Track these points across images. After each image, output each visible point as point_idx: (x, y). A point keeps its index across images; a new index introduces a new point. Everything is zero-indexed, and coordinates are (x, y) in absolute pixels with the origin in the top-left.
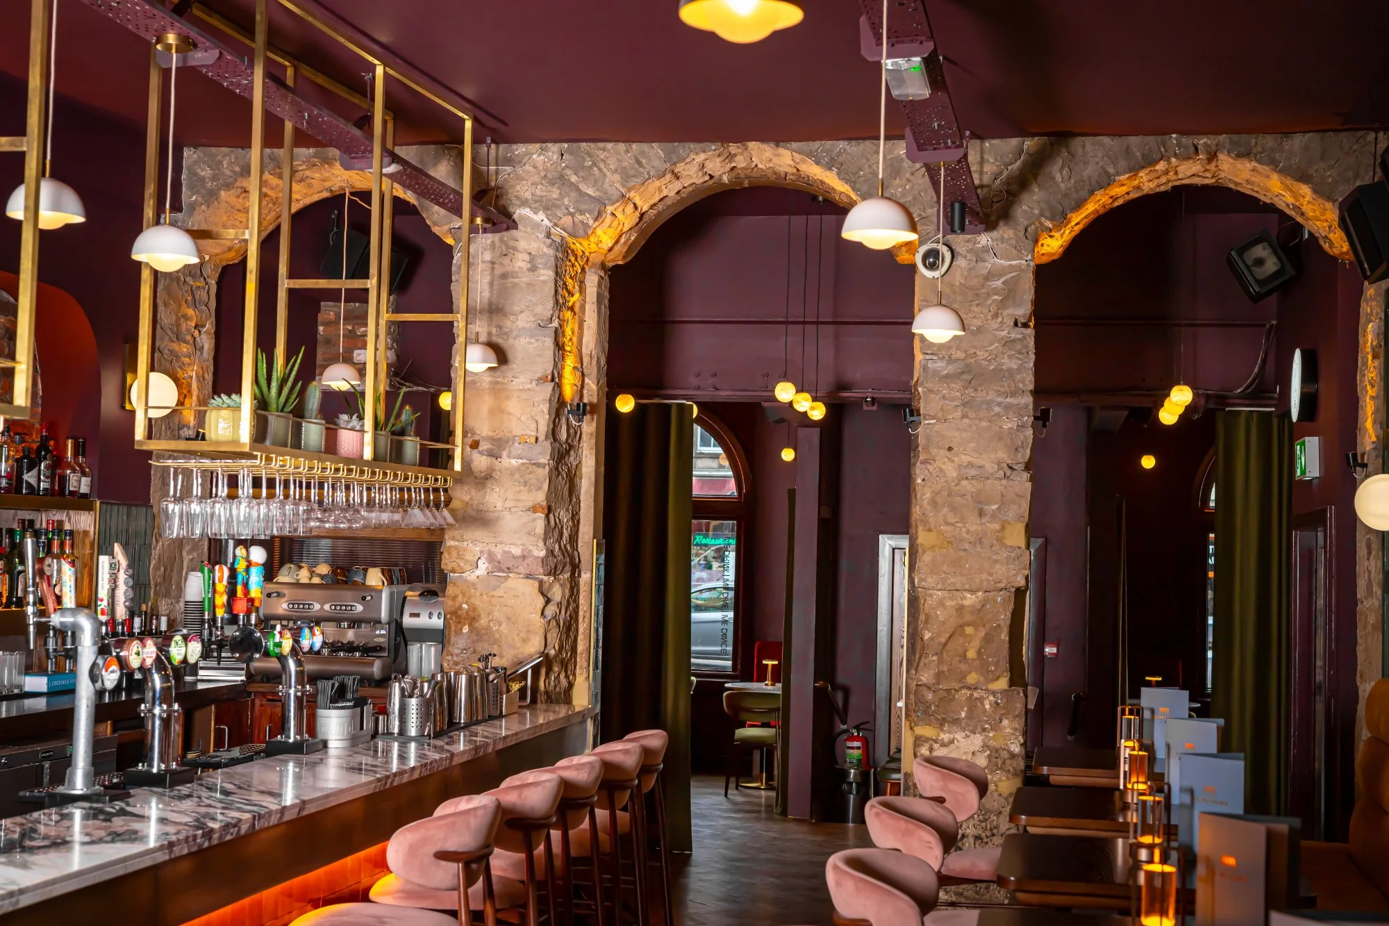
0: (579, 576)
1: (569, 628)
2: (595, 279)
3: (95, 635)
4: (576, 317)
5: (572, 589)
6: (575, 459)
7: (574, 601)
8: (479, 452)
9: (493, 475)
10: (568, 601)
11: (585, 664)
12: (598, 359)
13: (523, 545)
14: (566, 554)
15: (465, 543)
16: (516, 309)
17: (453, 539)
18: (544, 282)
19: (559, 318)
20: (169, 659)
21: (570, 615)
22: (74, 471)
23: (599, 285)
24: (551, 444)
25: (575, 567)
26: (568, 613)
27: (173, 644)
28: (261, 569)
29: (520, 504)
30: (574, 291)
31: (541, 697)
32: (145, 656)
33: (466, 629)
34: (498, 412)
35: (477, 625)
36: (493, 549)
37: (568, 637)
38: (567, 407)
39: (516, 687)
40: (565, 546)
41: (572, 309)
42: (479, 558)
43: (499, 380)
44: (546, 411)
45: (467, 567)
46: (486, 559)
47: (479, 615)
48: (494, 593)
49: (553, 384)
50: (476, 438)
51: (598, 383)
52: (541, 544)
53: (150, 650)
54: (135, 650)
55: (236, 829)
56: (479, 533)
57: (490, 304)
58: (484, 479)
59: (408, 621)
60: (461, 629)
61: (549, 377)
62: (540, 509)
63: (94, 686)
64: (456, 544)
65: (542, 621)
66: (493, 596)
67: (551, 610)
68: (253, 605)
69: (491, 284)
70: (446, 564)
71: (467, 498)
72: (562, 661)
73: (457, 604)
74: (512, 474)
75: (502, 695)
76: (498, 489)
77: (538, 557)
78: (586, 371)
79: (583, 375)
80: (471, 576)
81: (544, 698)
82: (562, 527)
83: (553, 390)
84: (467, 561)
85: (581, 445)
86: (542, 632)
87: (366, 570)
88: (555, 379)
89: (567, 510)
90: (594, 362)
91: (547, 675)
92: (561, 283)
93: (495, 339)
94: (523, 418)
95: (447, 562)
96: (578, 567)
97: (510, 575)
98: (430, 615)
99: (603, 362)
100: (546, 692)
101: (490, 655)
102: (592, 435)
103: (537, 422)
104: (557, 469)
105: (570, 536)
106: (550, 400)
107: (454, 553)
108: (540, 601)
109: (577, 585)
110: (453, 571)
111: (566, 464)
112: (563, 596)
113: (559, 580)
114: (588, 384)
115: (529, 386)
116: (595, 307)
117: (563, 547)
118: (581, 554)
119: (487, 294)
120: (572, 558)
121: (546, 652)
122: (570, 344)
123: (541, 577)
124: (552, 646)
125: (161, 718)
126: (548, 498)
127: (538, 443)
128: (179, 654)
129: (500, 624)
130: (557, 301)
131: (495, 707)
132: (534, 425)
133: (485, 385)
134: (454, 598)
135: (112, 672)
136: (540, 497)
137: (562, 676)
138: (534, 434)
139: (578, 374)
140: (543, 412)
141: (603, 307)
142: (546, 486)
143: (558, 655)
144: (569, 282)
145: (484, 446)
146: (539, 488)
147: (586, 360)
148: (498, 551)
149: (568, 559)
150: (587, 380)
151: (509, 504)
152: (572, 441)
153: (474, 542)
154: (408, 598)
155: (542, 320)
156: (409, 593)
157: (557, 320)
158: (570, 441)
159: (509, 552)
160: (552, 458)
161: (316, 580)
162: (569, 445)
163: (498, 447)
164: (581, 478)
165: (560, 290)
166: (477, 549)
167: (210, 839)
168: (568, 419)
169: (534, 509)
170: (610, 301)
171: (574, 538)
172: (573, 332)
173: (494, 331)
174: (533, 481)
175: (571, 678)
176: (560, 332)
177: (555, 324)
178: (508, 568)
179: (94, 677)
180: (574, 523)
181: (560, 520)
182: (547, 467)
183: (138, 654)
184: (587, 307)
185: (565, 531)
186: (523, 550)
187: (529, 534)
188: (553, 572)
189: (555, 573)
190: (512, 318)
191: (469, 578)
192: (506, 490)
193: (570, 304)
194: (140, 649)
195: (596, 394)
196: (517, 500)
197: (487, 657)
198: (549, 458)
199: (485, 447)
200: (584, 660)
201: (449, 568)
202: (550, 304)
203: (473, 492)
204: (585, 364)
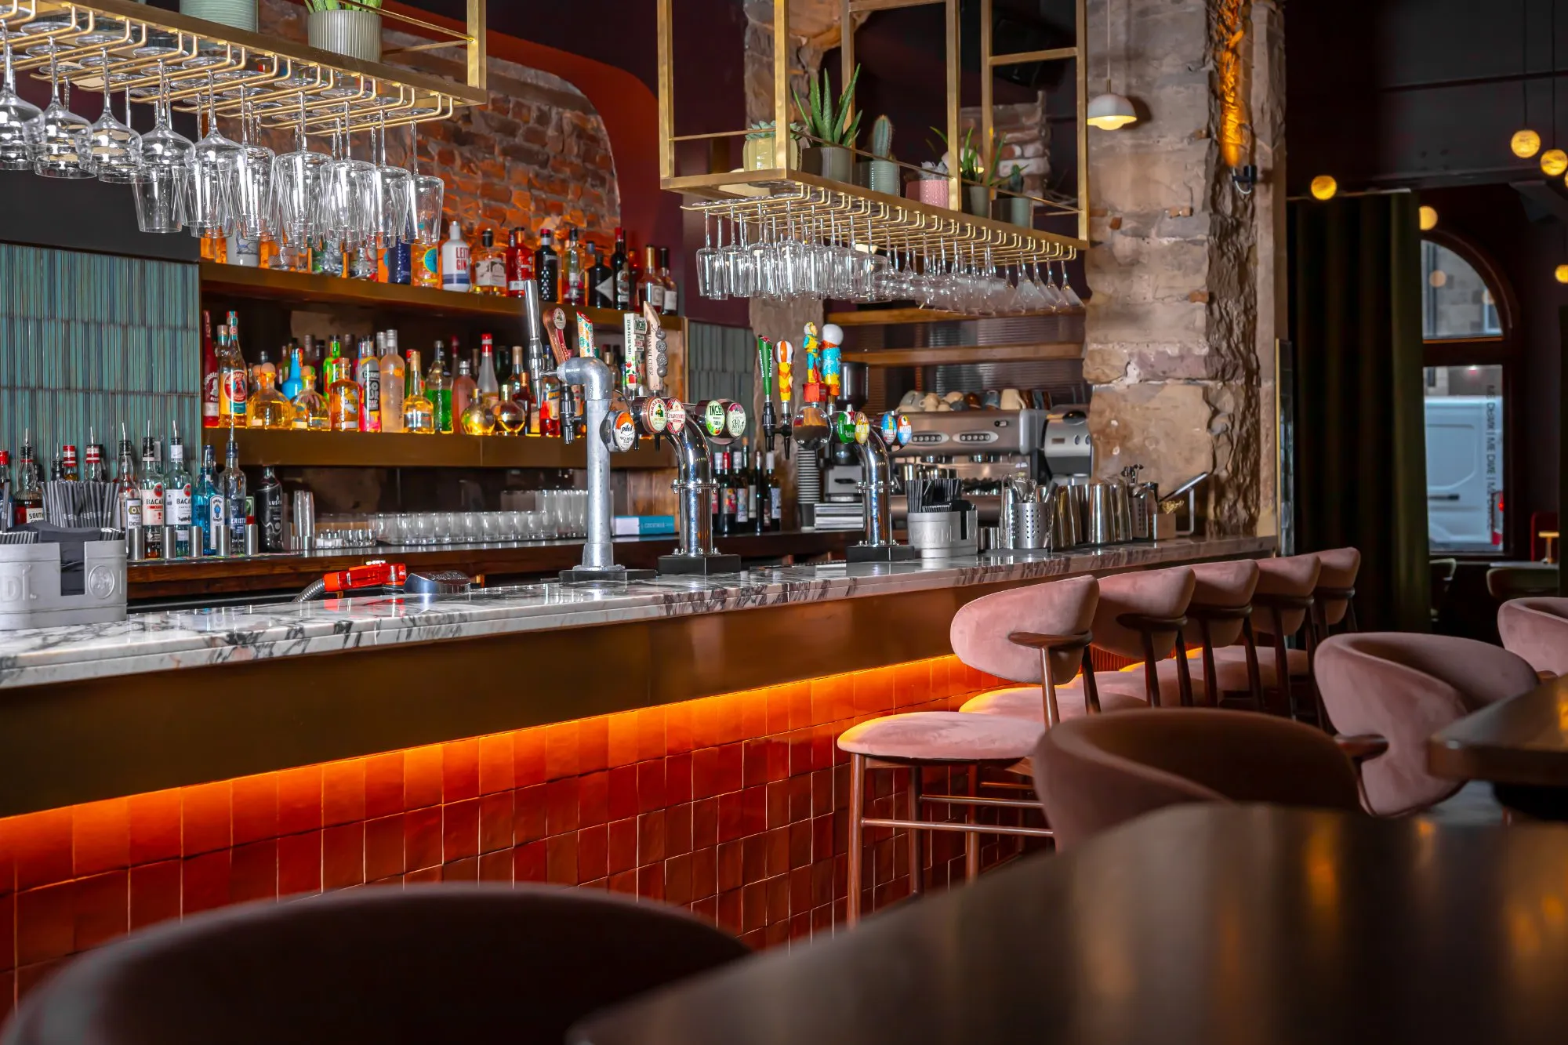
0: (1259, 384)
1: (1247, 446)
2: (1264, 12)
3: (605, 387)
4: (1241, 61)
5: (1248, 399)
6: (1247, 239)
7: (1253, 415)
8: (1122, 233)
9: (1141, 260)
10: (1244, 414)
11: (1271, 494)
12: (1272, 113)
13: (1180, 342)
14: (1237, 354)
15: (1110, 346)
16: (1159, 52)
17: (1096, 341)
18: (1192, 14)
19: (1214, 58)
20: (704, 428)
21: (1247, 430)
22: (655, 282)
23: (1270, 21)
24: (1210, 215)
25: (1252, 375)
26: (1244, 429)
27: (708, 410)
28: (835, 351)
29: (1175, 292)
30: (1235, 28)
31: (1210, 529)
32: (671, 419)
33: (1116, 451)
34: (1143, 181)
35: (1129, 444)
36: (1145, 350)
37: (1245, 459)
38: (1231, 172)
39: (1170, 507)
40: (1237, 346)
41: (1234, 51)
42: (1129, 363)
43: (1144, 142)
44: (1201, 173)
45: (1113, 375)
46: (1137, 363)
47: (1132, 433)
48: (1147, 405)
49: (1209, 140)
50: (1118, 216)
51: (1274, 144)
52: (1203, 340)
53: (677, 415)
54: (656, 408)
55: (760, 596)
56: (1127, 333)
57: (1127, 49)
58: (1130, 266)
59: (1051, 449)
60: (1111, 452)
61: (1204, 132)
62: (1200, 297)
63: (607, 448)
64: (1100, 347)
65: (1209, 435)
66: (1148, 408)
67: (1220, 423)
68: (828, 393)
69: (1128, 24)
70: (1088, 373)
71: (1109, 290)
72: (1239, 487)
73: (1104, 421)
74: (1163, 256)
75: (1151, 514)
76: (1146, 277)
77: (1199, 356)
78: (1257, 131)
79: (1253, 135)
80: (1119, 386)
81: (1214, 529)
82: (1231, 321)
83: (1210, 147)
84: (1113, 368)
85: (1254, 223)
86: (1209, 448)
87: (1000, 393)
88: (1214, 135)
89: (1238, 301)
90: (1268, 117)
91: (1218, 502)
92: (1215, 16)
93: (1136, 93)
94: (1174, 187)
95: (1090, 371)
96: (1257, 374)
97: (1168, 381)
98: (1077, 441)
99: (1279, 119)
100: (1217, 523)
101: (1136, 467)
102: (1267, 208)
103: (1191, 190)
104: (1220, 247)
105: (1243, 334)
106: (1206, 161)
107: (1098, 359)
108: (1205, 412)
109: (1257, 396)
110: (1098, 381)
111: (1233, 244)
112: (1237, 405)
113: (1230, 387)
114: (1261, 146)
115: (1180, 146)
116: (1265, 50)
117: (1233, 346)
118: (1260, 358)
119: (1122, 37)
120: (1247, 363)
121: (1216, 472)
122: (1233, 94)
123: (1206, 382)
124: (1224, 466)
125: (697, 495)
126: (1209, 283)
127: (1194, 215)
128: (717, 423)
129: (1157, 442)
130: (1210, 38)
131: (1142, 527)
132: (1188, 195)
133: (1126, 150)
134: (1101, 413)
135: (626, 429)
136: (1199, 282)
137: (1240, 505)
138: (1187, 204)
139: (1246, 132)
140: (1198, 176)
141: (1276, 51)
142: (1205, 268)
143: (1232, 479)
144: (1228, 15)
145: (1127, 225)
146: (1198, 271)
147: (1256, 116)
148: (1151, 354)
149: (1241, 362)
150: (1259, 142)
151: (1161, 294)
152: (1241, 216)
153: (1120, 343)
154: (1051, 422)
155: (1192, 62)
156: (1050, 416)
157: (1211, 62)
158: (1238, 216)
159: (1164, 353)
160: (1213, 233)
161: (943, 408)
162: (1237, 220)
163: (1145, 224)
164: (1256, 264)
165: (1214, 23)
166: (1125, 351)
167: (723, 602)
168: (1233, 189)
169: (1191, 297)
170: (1286, 42)
171: (1249, 336)
172: (1236, 80)
173: (1134, 81)
174: (1190, 263)
175: (1253, 510)
176: (1216, 76)
177: (1210, 66)
178: (1164, 372)
179: (605, 437)
180: (1248, 319)
181: (1228, 314)
182: (1206, 244)
183: (661, 414)
184: (1255, 48)
185: (1235, 327)
186: (1180, 349)
187: (1187, 328)
188: (1221, 375)
189: (1223, 376)
190: (1155, 63)
191: (1117, 388)
192: (1157, 276)
193: (1231, 45)
194: (663, 409)
195: (1271, 157)
196: (1171, 288)
197: (1132, 470)
198: (1207, 232)
199: (1129, 226)
200: (1268, 488)
201: (1092, 376)
202: (1202, 41)
203: (1117, 283)
204: (1255, 121)
